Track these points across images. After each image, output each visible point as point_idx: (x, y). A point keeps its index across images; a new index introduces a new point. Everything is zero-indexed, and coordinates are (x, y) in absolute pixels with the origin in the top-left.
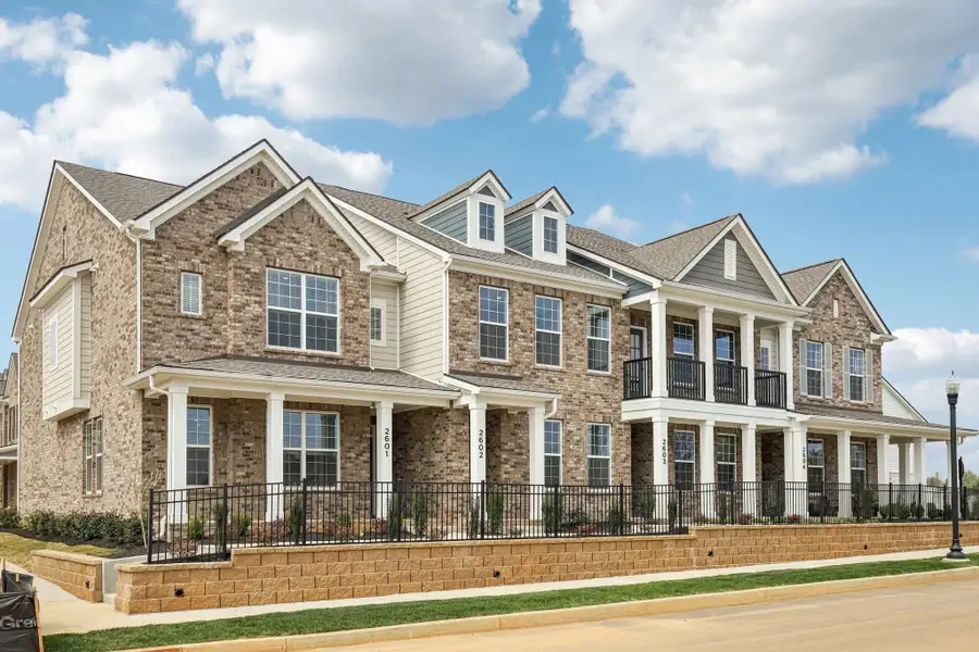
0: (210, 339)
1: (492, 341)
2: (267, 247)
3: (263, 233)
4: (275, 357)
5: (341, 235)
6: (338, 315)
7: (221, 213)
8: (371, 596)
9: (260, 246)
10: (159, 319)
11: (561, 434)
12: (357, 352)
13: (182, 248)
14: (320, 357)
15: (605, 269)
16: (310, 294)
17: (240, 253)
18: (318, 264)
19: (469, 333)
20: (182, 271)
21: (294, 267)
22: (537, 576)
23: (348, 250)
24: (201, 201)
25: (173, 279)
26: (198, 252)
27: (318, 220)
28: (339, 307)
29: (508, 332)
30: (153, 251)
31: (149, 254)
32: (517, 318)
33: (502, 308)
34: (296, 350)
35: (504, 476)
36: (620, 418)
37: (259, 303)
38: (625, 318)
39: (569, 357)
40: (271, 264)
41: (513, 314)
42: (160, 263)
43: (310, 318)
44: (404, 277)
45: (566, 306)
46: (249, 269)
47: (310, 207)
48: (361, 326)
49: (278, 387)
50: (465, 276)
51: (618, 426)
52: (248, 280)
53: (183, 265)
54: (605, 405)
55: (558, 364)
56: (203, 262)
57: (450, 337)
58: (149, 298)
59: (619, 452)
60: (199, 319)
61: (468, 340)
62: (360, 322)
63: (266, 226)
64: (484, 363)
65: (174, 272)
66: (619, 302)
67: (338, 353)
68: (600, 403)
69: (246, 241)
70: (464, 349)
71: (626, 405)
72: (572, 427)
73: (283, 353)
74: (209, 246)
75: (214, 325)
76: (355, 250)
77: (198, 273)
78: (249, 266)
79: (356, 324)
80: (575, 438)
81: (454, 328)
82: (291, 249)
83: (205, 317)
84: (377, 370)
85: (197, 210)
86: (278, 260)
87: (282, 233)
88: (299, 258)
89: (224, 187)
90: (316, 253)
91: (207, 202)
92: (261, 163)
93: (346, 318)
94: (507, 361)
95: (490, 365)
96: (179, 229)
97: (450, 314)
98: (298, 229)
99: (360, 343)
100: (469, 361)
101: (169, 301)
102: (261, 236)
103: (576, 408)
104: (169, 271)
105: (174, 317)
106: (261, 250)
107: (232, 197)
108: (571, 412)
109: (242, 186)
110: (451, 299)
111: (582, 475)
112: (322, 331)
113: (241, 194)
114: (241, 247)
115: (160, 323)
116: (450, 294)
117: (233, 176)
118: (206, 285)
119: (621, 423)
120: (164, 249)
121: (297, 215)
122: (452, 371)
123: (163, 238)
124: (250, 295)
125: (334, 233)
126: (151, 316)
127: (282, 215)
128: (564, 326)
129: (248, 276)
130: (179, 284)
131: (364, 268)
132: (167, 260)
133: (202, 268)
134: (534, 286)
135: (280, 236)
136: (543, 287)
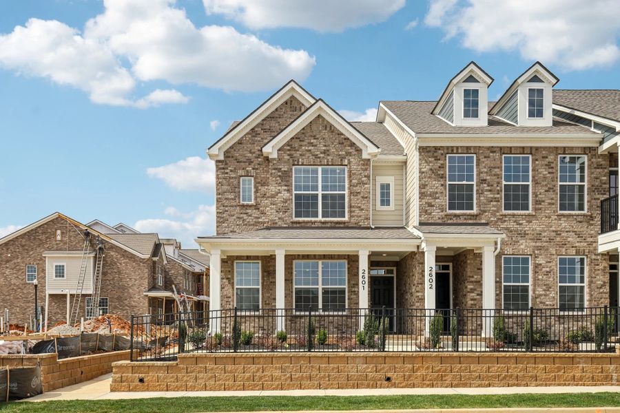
0: (259, 218)
1: (460, 197)
2: (293, 152)
3: (291, 143)
4: (298, 225)
5: (348, 135)
6: (346, 192)
7: (266, 135)
8: (277, 390)
9: (288, 152)
10: (227, 209)
11: (531, 267)
12: (360, 216)
13: (241, 162)
14: (331, 222)
15: (588, 122)
16: (325, 179)
17: (275, 159)
18: (330, 158)
19: (437, 193)
20: (240, 176)
21: (312, 163)
22: (428, 382)
23: (353, 144)
24: (253, 129)
25: (235, 182)
26: (250, 162)
27: (330, 128)
28: (347, 186)
29: (475, 188)
30: (222, 166)
31: (221, 169)
32: (484, 176)
33: (470, 169)
34: (313, 219)
35: (470, 302)
36: (596, 249)
37: (288, 190)
38: (603, 163)
39: (537, 202)
40: (296, 163)
41: (479, 173)
42: (227, 173)
43: (324, 197)
44: (405, 157)
45: (535, 160)
46: (280, 169)
47: (324, 119)
48: (363, 197)
49: (280, 246)
50: (433, 149)
51: (593, 257)
52: (280, 176)
53: (241, 172)
54: (578, 239)
55: (528, 209)
56: (253, 169)
57: (420, 198)
58: (220, 196)
59: (594, 280)
60: (251, 206)
61: (436, 198)
62: (362, 194)
63: (292, 138)
64: (450, 215)
65: (235, 178)
66: (595, 149)
67: (346, 219)
68: (572, 239)
69: (279, 150)
70: (433, 206)
71: (602, 238)
72: (541, 260)
73: (304, 222)
74: (258, 158)
75: (261, 209)
76: (358, 144)
77: (251, 176)
78: (280, 167)
79: (359, 197)
80: (544, 269)
81: (423, 190)
82: (310, 150)
83: (255, 204)
84: (376, 228)
85: (250, 136)
86: (300, 160)
87: (303, 141)
88: (316, 156)
89: (267, 117)
90: (328, 151)
91: (256, 129)
92: (293, 97)
93: (351, 193)
94: (475, 211)
95: (456, 216)
96: (239, 150)
97: (420, 181)
98: (315, 136)
99: (362, 210)
100: (437, 214)
101: (233, 197)
102: (288, 145)
103: (545, 244)
104: (233, 178)
105: (235, 206)
106: (289, 155)
107: (273, 123)
108: (539, 248)
109: (279, 115)
110: (420, 169)
111: (552, 299)
112: (334, 204)
113: (279, 120)
114: (275, 155)
115: (226, 211)
116: (420, 165)
117: (273, 109)
118: (256, 183)
119: (598, 255)
120: (230, 164)
121: (314, 127)
122: (421, 224)
123: (229, 157)
124: (281, 186)
125: (342, 134)
126: (222, 208)
127: (303, 129)
128: (533, 177)
129: (280, 174)
130: (239, 185)
131: (365, 156)
132: (231, 171)
133: (253, 173)
134: (501, 148)
135: (302, 143)
136: (511, 148)
